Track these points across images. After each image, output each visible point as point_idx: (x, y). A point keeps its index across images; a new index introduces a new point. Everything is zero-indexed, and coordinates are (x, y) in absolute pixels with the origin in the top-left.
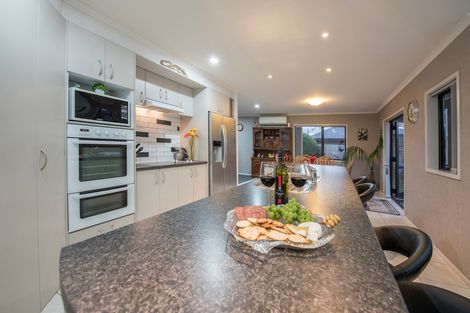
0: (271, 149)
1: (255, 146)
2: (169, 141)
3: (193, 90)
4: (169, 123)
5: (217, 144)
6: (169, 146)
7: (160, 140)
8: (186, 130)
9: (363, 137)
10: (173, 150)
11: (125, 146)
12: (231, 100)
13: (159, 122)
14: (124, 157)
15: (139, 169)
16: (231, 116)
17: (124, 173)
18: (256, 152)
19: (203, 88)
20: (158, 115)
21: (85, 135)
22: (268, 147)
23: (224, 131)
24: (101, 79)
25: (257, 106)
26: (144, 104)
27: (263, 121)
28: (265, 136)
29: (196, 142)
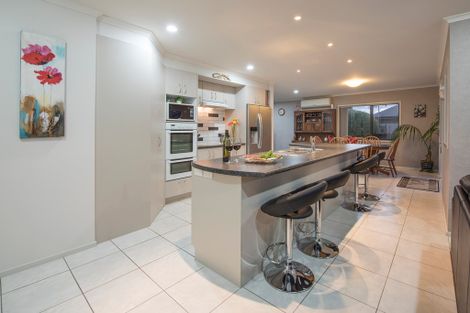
0: (313, 131)
1: (296, 129)
2: (217, 129)
3: (235, 89)
4: (217, 116)
5: (253, 129)
6: (217, 132)
7: (210, 129)
8: (230, 120)
9: (420, 113)
10: (220, 135)
11: (192, 134)
12: (268, 92)
13: (210, 115)
14: (191, 142)
15: (199, 148)
16: (267, 105)
17: (191, 150)
18: (297, 135)
19: (243, 86)
20: (210, 110)
21: (173, 128)
22: (309, 129)
23: (260, 118)
24: (180, 95)
25: (296, 92)
26: (202, 105)
27: (305, 104)
28: (306, 119)
29: (237, 129)
